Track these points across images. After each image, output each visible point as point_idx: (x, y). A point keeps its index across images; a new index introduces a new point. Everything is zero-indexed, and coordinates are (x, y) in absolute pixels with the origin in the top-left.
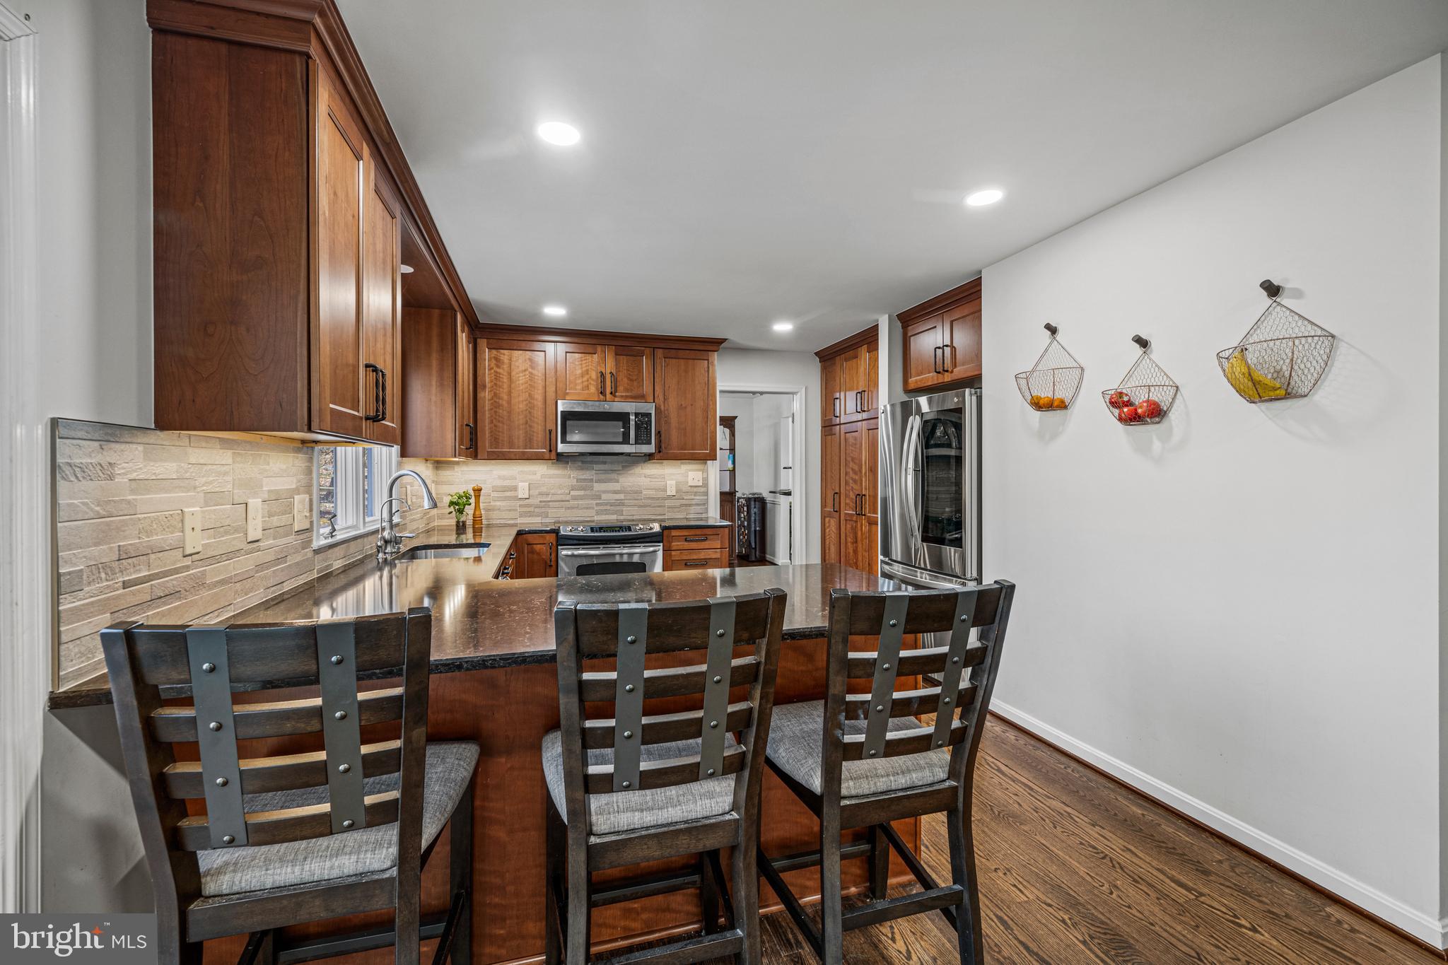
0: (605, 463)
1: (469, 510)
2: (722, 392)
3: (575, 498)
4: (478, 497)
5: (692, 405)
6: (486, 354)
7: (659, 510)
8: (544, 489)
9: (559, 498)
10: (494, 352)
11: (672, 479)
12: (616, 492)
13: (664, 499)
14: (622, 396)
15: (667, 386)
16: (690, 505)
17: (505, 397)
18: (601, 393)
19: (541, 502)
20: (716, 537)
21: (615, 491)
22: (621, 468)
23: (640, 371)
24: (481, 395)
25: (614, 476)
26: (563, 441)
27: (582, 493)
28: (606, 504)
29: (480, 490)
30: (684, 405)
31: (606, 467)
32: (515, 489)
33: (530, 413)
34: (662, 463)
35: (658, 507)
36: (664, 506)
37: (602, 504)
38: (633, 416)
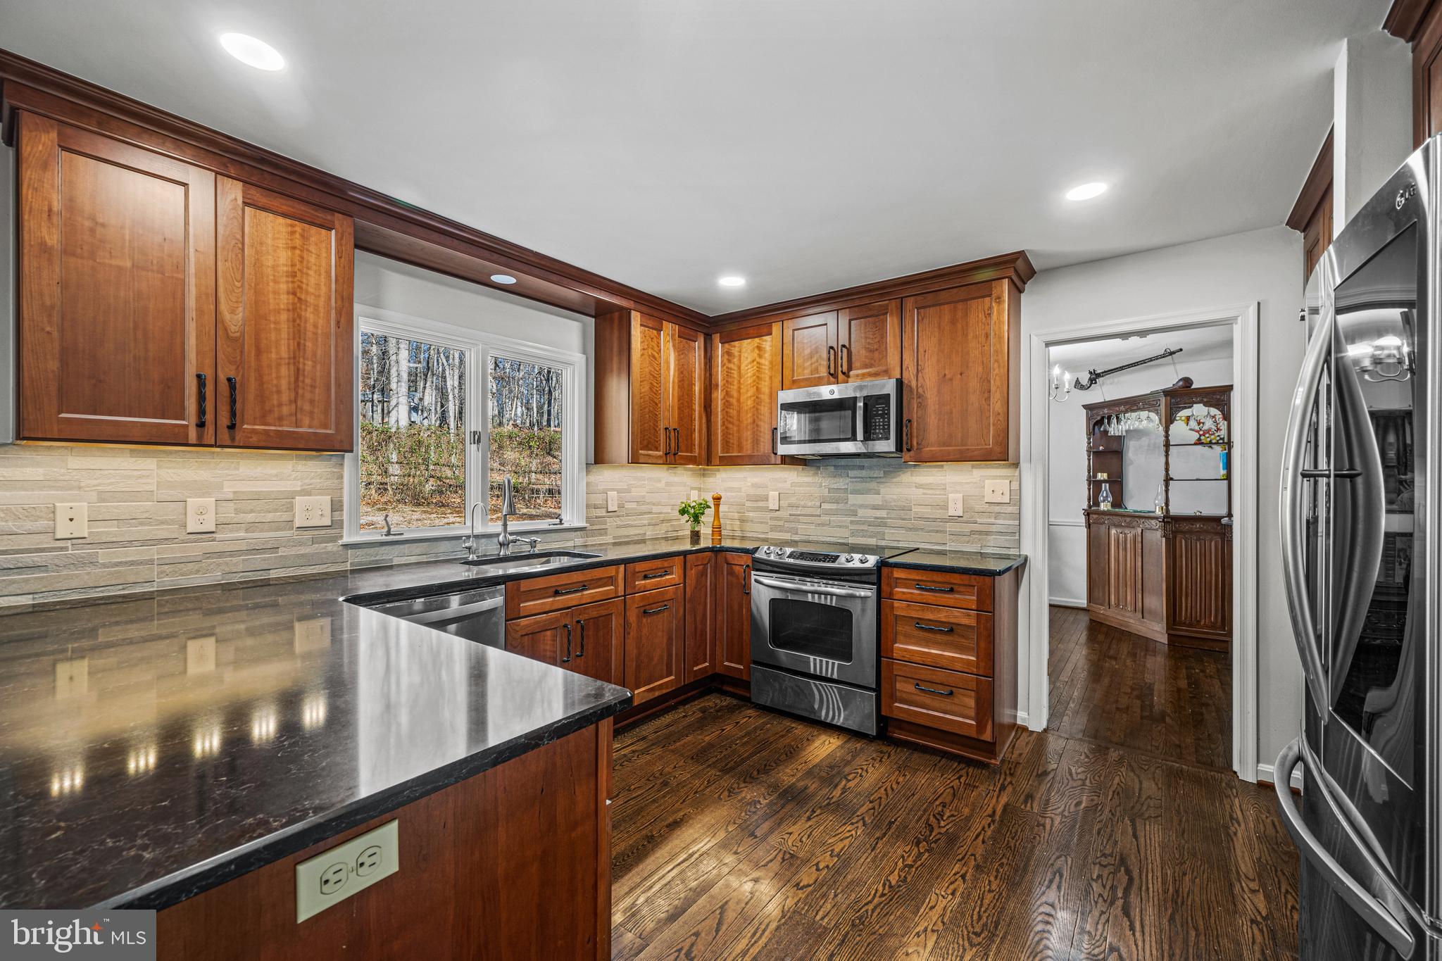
0: (862, 468)
1: (708, 518)
3: (827, 513)
4: (717, 506)
5: (961, 374)
6: (719, 349)
7: (938, 537)
8: (793, 500)
9: (809, 511)
10: (726, 346)
11: (957, 492)
12: (875, 508)
13: (944, 521)
15: (921, 350)
16: (987, 533)
17: (735, 394)
18: (832, 375)
19: (790, 515)
20: (969, 588)
21: (874, 506)
22: (881, 475)
23: (883, 336)
25: (873, 485)
26: (786, 440)
27: (834, 506)
29: (719, 499)
30: (948, 376)
31: (864, 473)
32: (766, 499)
33: (757, 409)
34: (942, 466)
35: (937, 531)
36: (945, 532)
37: (857, 523)
38: (860, 404)
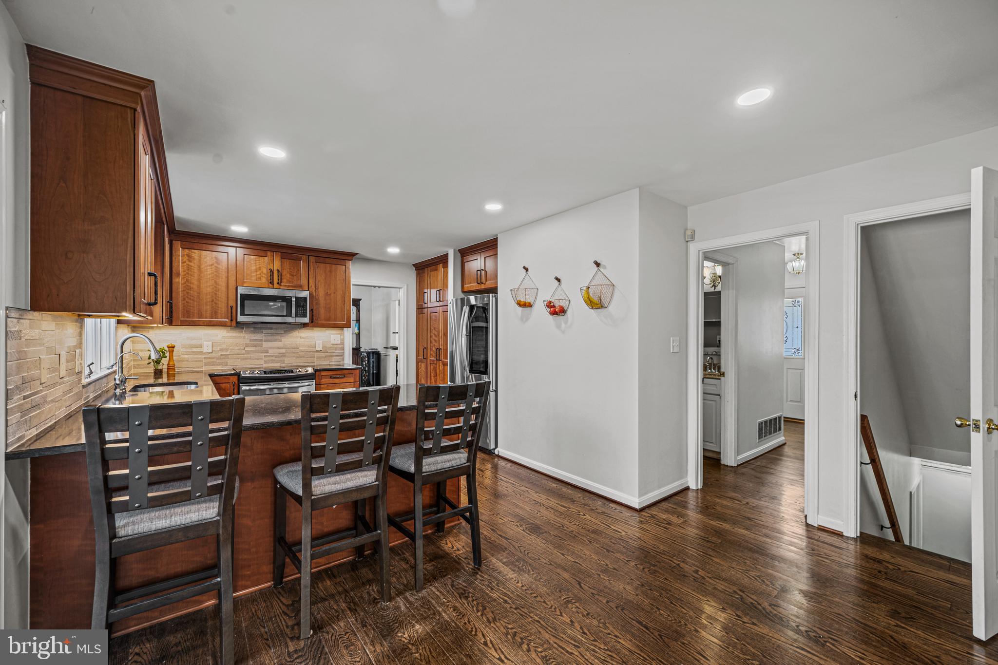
0: (271, 329)
1: (165, 361)
2: (353, 285)
3: (248, 352)
4: (171, 352)
5: (334, 293)
6: (180, 252)
7: (312, 360)
8: (224, 346)
9: (236, 352)
10: (187, 251)
11: (320, 340)
12: (279, 348)
13: (314, 352)
14: (285, 286)
15: (317, 280)
16: (332, 356)
17: (196, 283)
18: (270, 283)
19: (221, 355)
20: (350, 375)
21: (278, 347)
22: (283, 332)
23: (299, 270)
24: (175, 280)
25: (278, 337)
26: (243, 314)
27: (254, 349)
28: (272, 356)
29: (174, 347)
30: (329, 293)
31: (273, 331)
32: (201, 346)
33: (216, 294)
34: (313, 329)
35: (311, 357)
36: (314, 357)
37: (269, 356)
38: (294, 299)
